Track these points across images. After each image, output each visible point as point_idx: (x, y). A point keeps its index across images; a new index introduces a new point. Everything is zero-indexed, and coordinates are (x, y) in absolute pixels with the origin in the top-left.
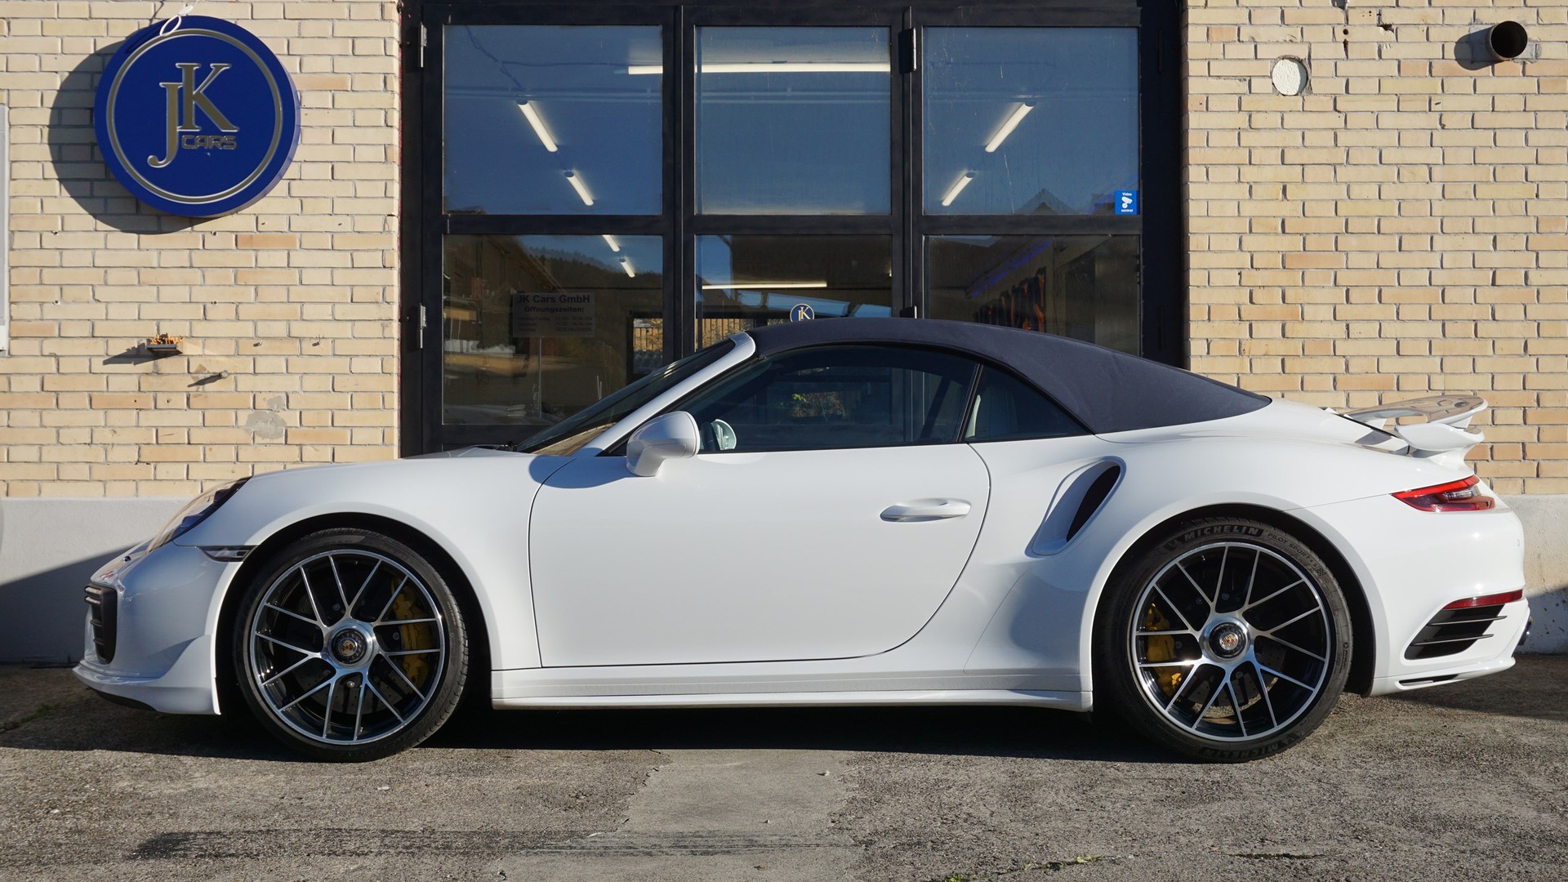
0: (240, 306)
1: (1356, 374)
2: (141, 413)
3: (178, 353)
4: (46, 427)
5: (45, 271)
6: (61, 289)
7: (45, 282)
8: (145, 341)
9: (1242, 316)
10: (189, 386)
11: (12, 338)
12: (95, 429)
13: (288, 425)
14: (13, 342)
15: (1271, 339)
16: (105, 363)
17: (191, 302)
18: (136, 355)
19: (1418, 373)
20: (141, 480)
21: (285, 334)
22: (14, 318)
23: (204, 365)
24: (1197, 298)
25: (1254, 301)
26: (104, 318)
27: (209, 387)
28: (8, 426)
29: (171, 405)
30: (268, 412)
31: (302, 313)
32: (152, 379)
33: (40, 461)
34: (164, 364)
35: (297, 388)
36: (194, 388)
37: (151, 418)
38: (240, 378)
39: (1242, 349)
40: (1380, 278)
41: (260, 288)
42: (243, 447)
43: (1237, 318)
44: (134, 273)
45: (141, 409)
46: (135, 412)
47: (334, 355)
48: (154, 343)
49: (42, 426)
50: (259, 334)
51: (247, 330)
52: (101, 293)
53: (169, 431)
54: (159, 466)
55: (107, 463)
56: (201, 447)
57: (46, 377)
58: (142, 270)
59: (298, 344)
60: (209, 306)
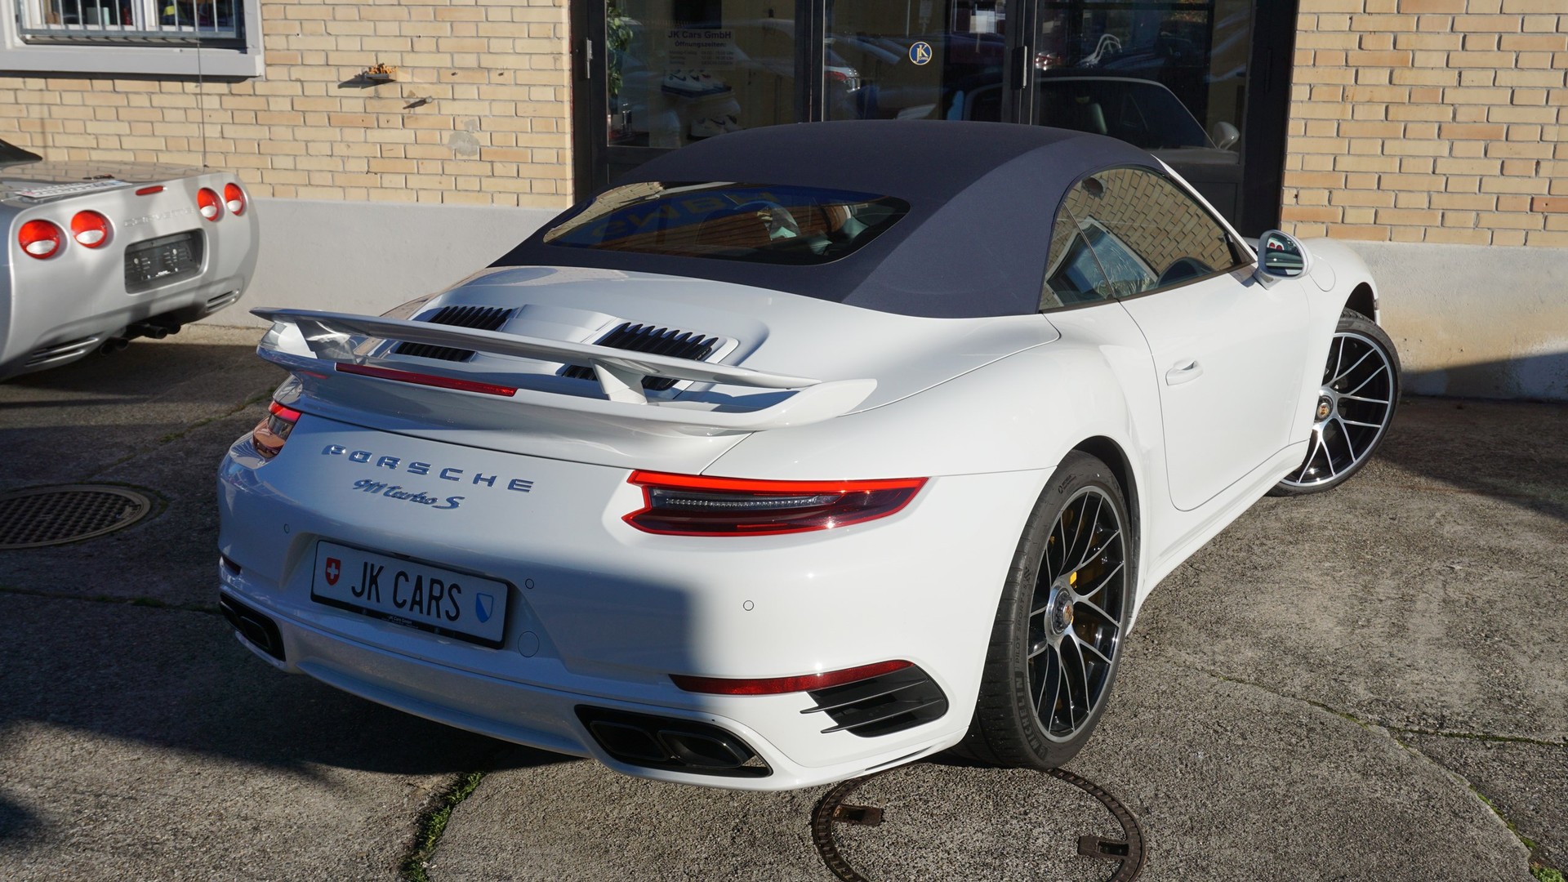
0: (440, 40)
1: (1463, 122)
2: (368, 131)
3: (392, 81)
4: (297, 141)
5: (288, 7)
6: (301, 24)
7: (289, 17)
8: (367, 70)
9: (1349, 62)
10: (405, 108)
11: (268, 65)
12: (334, 144)
13: (482, 144)
14: (268, 68)
15: (1377, 85)
16: (340, 87)
17: (400, 36)
18: (362, 81)
19: (1531, 124)
20: (371, 188)
21: (475, 65)
22: (268, 48)
23: (414, 91)
24: (1304, 42)
25: (1363, 46)
26: (335, 49)
27: (419, 110)
28: (270, 139)
29: (390, 125)
30: (465, 133)
31: (489, 47)
32: (375, 102)
33: (295, 169)
34: (383, 89)
35: (487, 113)
36: (407, 110)
37: (376, 135)
38: (443, 103)
39: (1345, 95)
40: (1501, 24)
41: (454, 24)
42: (448, 162)
43: (1344, 63)
44: (355, 10)
45: (367, 128)
46: (363, 130)
47: (516, 84)
48: (372, 73)
49: (295, 140)
50: (456, 65)
51: (446, 61)
52: (333, 27)
53: (390, 147)
54: (384, 176)
55: (345, 172)
56: (415, 161)
57: (295, 98)
58: (362, 7)
59: (487, 74)
60: (415, 39)
